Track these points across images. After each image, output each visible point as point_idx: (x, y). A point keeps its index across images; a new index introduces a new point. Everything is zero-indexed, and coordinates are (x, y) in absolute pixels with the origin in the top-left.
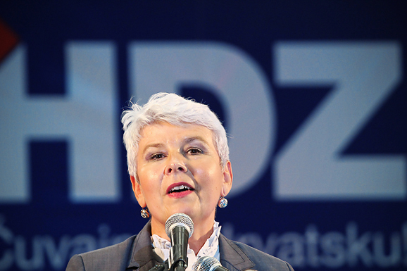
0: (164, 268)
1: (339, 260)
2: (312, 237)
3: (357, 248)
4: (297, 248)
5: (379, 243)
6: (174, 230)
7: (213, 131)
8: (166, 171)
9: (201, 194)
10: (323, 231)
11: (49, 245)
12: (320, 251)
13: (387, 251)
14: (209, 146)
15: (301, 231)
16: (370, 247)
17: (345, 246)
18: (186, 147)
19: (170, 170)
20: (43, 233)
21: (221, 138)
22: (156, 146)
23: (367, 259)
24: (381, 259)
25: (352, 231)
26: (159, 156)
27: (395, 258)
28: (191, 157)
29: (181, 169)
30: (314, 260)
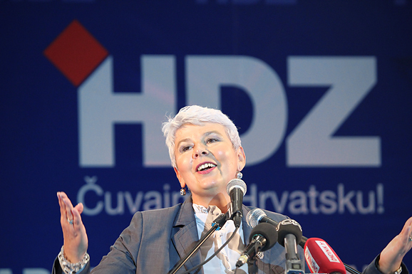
0: (225, 217)
1: (333, 210)
2: (313, 193)
3: (345, 201)
4: (303, 201)
5: (360, 197)
6: (232, 191)
7: (225, 126)
8: (194, 156)
9: (222, 168)
12: (318, 203)
13: (366, 204)
14: (223, 137)
16: (354, 201)
17: (337, 200)
18: (206, 138)
21: (232, 131)
22: (185, 141)
24: (362, 210)
26: (186, 148)
27: (371, 208)
28: (210, 145)
29: (204, 153)
30: (314, 209)
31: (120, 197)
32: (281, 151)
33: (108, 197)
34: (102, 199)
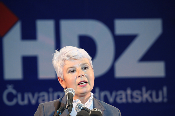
0: (64, 108)
1: (139, 100)
2: (129, 92)
3: (146, 96)
4: (124, 96)
5: (154, 94)
10: (133, 90)
11: (30, 95)
12: (132, 97)
13: (157, 97)
15: (125, 90)
16: (151, 95)
17: (142, 95)
19: (79, 76)
20: (28, 91)
23: (150, 100)
24: (155, 100)
25: (144, 89)
26: (73, 71)
27: (160, 99)
30: (130, 100)
31: (26, 96)
32: (112, 70)
33: (19, 96)
34: (16, 96)
